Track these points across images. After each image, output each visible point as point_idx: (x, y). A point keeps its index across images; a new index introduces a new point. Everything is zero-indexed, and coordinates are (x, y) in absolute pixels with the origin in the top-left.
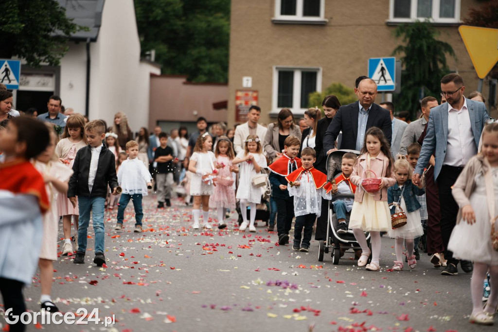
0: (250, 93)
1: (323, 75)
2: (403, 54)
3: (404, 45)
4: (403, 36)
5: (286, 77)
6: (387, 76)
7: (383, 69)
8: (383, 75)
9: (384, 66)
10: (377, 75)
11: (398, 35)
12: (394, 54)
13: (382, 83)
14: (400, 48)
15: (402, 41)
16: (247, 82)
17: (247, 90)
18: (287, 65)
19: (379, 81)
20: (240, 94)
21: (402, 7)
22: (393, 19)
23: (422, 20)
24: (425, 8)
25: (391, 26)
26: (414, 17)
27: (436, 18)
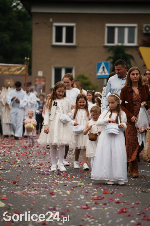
0: (42, 79)
1: (76, 70)
2: (111, 60)
3: (112, 56)
4: (111, 52)
5: (58, 72)
6: (106, 70)
7: (103, 68)
8: (104, 70)
9: (104, 66)
10: (101, 70)
11: (109, 51)
12: (108, 60)
13: (103, 74)
14: (110, 58)
15: (111, 54)
16: (40, 74)
17: (40, 77)
18: (58, 66)
19: (102, 73)
20: (37, 79)
21: (111, 39)
22: (106, 44)
23: (120, 44)
24: (121, 40)
25: (106, 47)
26: (116, 43)
27: (126, 43)
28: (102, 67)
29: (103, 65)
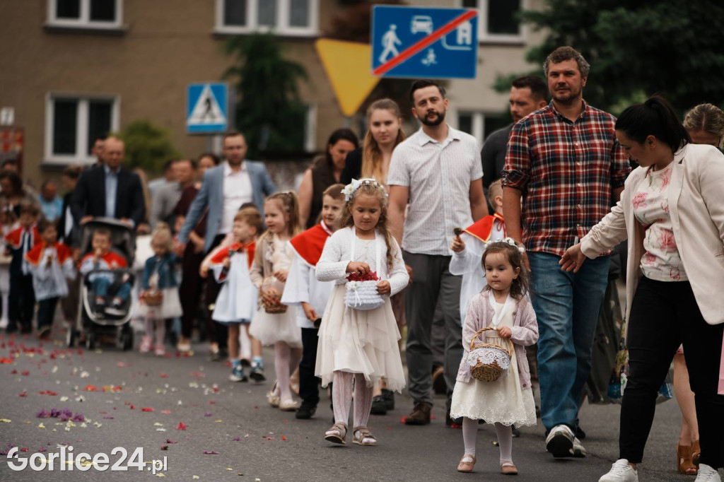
0: (12, 134)
1: (123, 108)
2: (236, 79)
3: (239, 64)
4: (237, 52)
5: (65, 112)
6: (216, 109)
7: (208, 101)
8: (209, 108)
9: (211, 95)
10: (200, 108)
11: (230, 50)
12: (224, 77)
13: (208, 121)
14: (231, 71)
15: (236, 60)
16: (7, 117)
17: (5, 129)
18: (67, 92)
19: (203, 117)
21: (235, 12)
22: (221, 27)
23: (263, 30)
24: (268, 14)
25: (219, 38)
26: (252, 25)
27: (283, 28)
28: (202, 99)
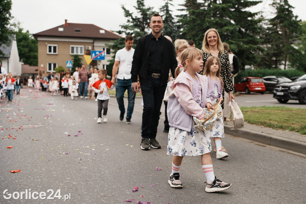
1: (58, 65)
2: (73, 60)
5: (50, 65)
7: (69, 63)
14: (72, 59)
15: (73, 58)
16: (42, 66)
17: (42, 67)
18: (50, 62)
19: (69, 65)
21: (73, 52)
22: (71, 54)
23: (77, 54)
24: (77, 52)
25: (71, 55)
26: (75, 53)
27: (79, 54)
29: (69, 62)
